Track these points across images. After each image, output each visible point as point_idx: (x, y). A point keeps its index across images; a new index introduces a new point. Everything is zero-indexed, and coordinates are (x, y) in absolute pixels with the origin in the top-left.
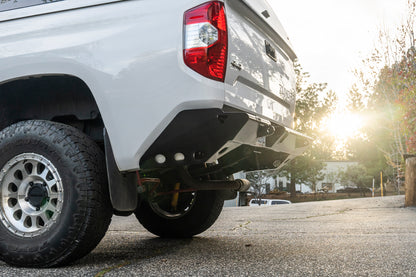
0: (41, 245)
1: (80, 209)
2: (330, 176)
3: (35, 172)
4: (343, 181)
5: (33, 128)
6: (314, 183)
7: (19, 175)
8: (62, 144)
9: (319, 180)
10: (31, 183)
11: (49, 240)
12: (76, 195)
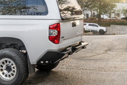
0: (10, 83)
1: (21, 75)
2: (119, 11)
3: (8, 63)
4: (124, 14)
5: (8, 52)
6: (110, 14)
7: (3, 63)
8: (16, 57)
9: (113, 13)
10: (7, 65)
11: (13, 82)
12: (20, 71)
